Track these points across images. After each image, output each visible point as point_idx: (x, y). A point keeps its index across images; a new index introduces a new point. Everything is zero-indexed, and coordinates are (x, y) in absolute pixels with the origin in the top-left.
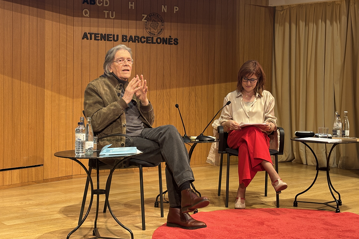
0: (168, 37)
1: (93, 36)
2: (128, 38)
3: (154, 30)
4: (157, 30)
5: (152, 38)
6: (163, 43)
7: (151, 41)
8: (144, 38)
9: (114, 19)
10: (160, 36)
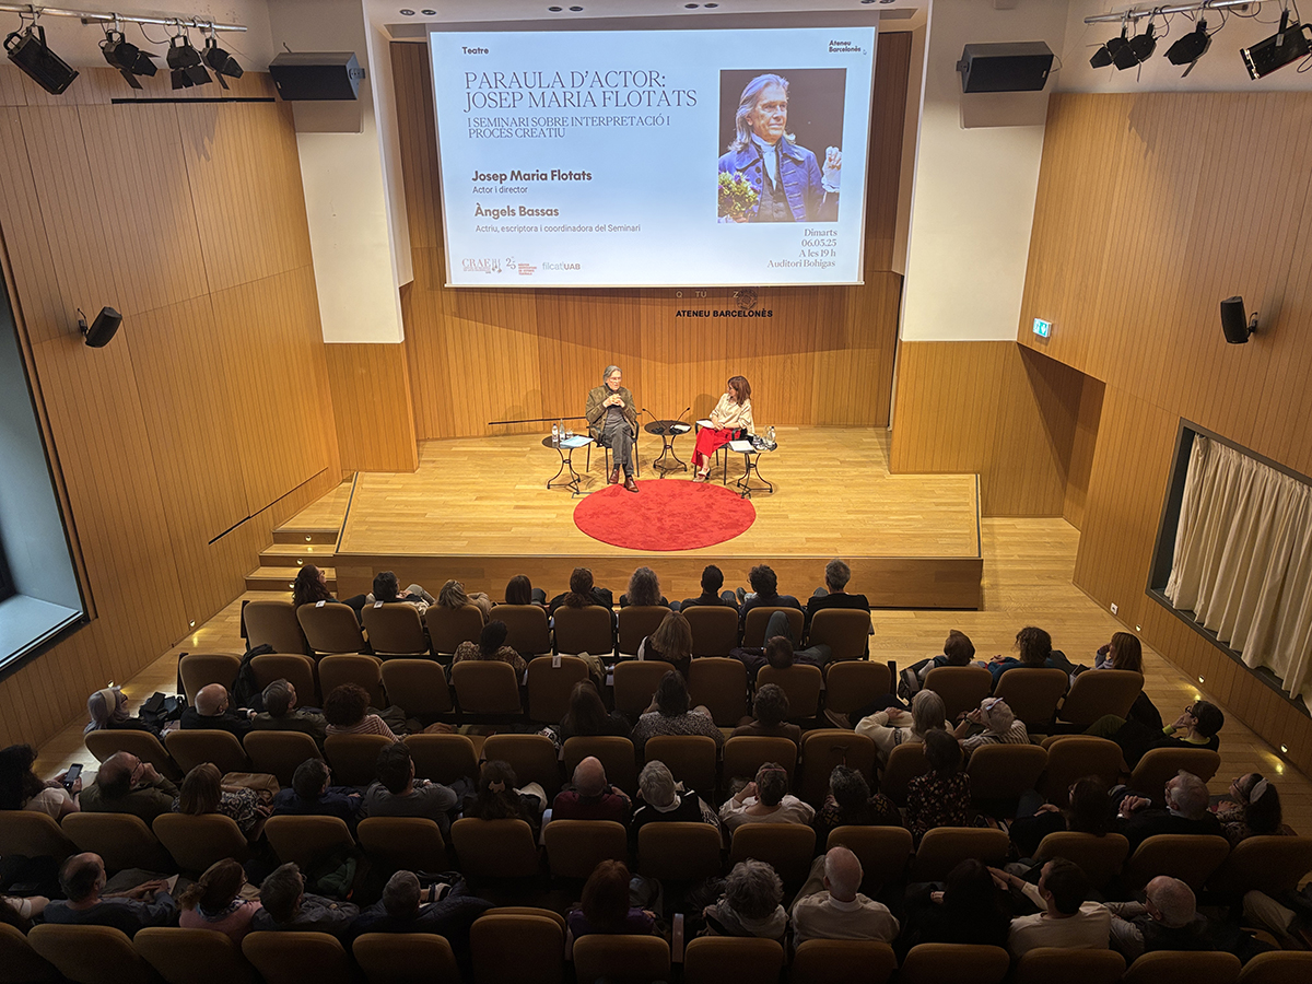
0: (762, 311)
1: (686, 313)
2: (719, 314)
3: (747, 305)
4: (749, 304)
5: (744, 312)
6: (756, 316)
7: (743, 315)
8: (735, 312)
9: (705, 297)
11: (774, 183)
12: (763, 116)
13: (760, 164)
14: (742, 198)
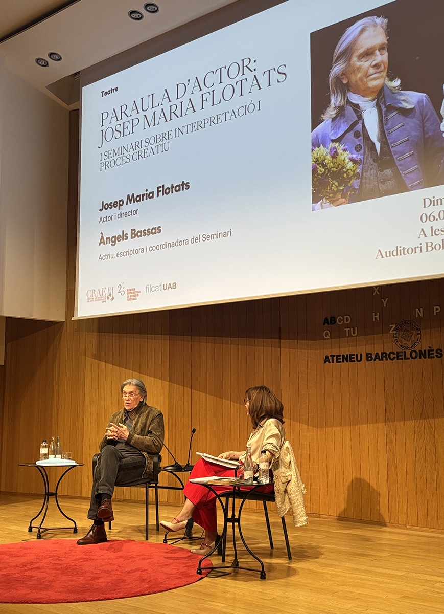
0: (427, 349)
1: (335, 358)
2: (373, 357)
3: (407, 342)
4: (410, 341)
5: (405, 352)
6: (420, 358)
7: (403, 357)
8: (394, 354)
9: (356, 336)
10: (415, 349)
11: (378, 146)
12: (359, 68)
13: (359, 127)
14: (339, 174)
